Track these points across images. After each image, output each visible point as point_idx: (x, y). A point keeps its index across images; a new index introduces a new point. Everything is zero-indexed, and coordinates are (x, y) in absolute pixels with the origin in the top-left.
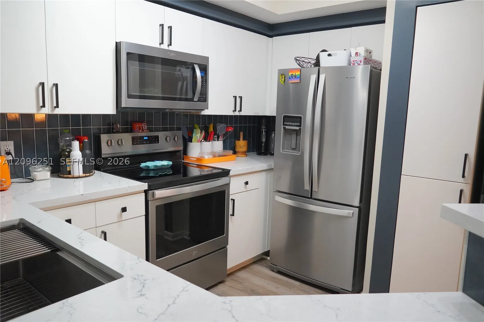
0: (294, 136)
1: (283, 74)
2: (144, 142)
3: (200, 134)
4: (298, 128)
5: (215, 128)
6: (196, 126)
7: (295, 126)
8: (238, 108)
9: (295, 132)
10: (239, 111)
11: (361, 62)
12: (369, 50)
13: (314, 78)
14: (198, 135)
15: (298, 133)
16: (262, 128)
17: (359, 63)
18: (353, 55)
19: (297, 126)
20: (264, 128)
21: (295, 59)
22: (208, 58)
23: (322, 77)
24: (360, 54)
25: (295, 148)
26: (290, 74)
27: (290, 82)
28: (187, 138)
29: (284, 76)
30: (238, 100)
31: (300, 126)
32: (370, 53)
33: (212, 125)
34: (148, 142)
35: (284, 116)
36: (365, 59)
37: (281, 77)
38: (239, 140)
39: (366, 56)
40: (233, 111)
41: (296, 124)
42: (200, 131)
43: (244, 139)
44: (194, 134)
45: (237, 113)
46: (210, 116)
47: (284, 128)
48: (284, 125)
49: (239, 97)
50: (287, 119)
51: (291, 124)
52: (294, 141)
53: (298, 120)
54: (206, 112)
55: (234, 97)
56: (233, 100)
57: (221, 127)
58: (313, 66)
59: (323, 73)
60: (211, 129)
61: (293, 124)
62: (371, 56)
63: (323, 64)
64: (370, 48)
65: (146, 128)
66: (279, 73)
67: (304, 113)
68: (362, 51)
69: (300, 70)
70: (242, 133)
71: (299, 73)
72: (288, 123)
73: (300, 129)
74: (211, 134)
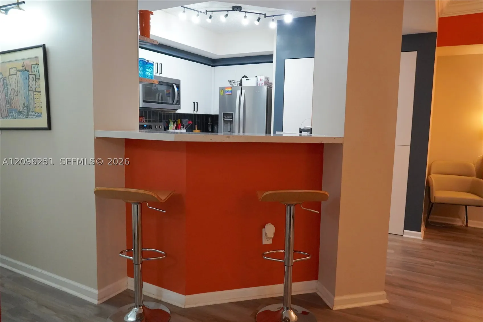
0: (229, 124)
1: (222, 89)
2: (144, 128)
3: (173, 125)
4: (231, 119)
5: (181, 122)
6: (170, 120)
7: (229, 118)
8: (196, 110)
9: (230, 122)
10: (196, 111)
11: (263, 84)
12: (267, 77)
13: (239, 92)
14: (172, 126)
15: (231, 122)
16: (208, 123)
17: (262, 84)
18: (259, 80)
19: (231, 118)
20: (210, 123)
21: (229, 81)
22: (180, 80)
23: (243, 92)
24: (262, 80)
25: (230, 131)
26: (226, 90)
27: (226, 94)
28: (166, 127)
29: (223, 91)
30: (196, 105)
31: (232, 118)
32: (268, 79)
33: (179, 120)
34: (146, 128)
35: (223, 113)
36: (265, 82)
37: (221, 91)
38: (195, 129)
39: (265, 81)
40: (193, 111)
41: (230, 117)
42: (173, 123)
43: (198, 129)
44: (170, 125)
45: (195, 113)
46: (181, 114)
47: (224, 120)
48: (223, 118)
49: (196, 103)
50: (225, 115)
51: (227, 117)
52: (229, 127)
53: (231, 115)
54: (179, 111)
55: (193, 102)
56: (193, 104)
57: (186, 122)
58: (239, 85)
59: (244, 89)
60: (179, 122)
61: (229, 117)
62: (269, 81)
63: (243, 84)
64: (268, 76)
65: (145, 120)
66: (220, 89)
67: (235, 111)
68: (263, 78)
69: (232, 88)
70: (196, 126)
71: (231, 89)
72: (226, 117)
73: (233, 120)
74: (179, 125)
